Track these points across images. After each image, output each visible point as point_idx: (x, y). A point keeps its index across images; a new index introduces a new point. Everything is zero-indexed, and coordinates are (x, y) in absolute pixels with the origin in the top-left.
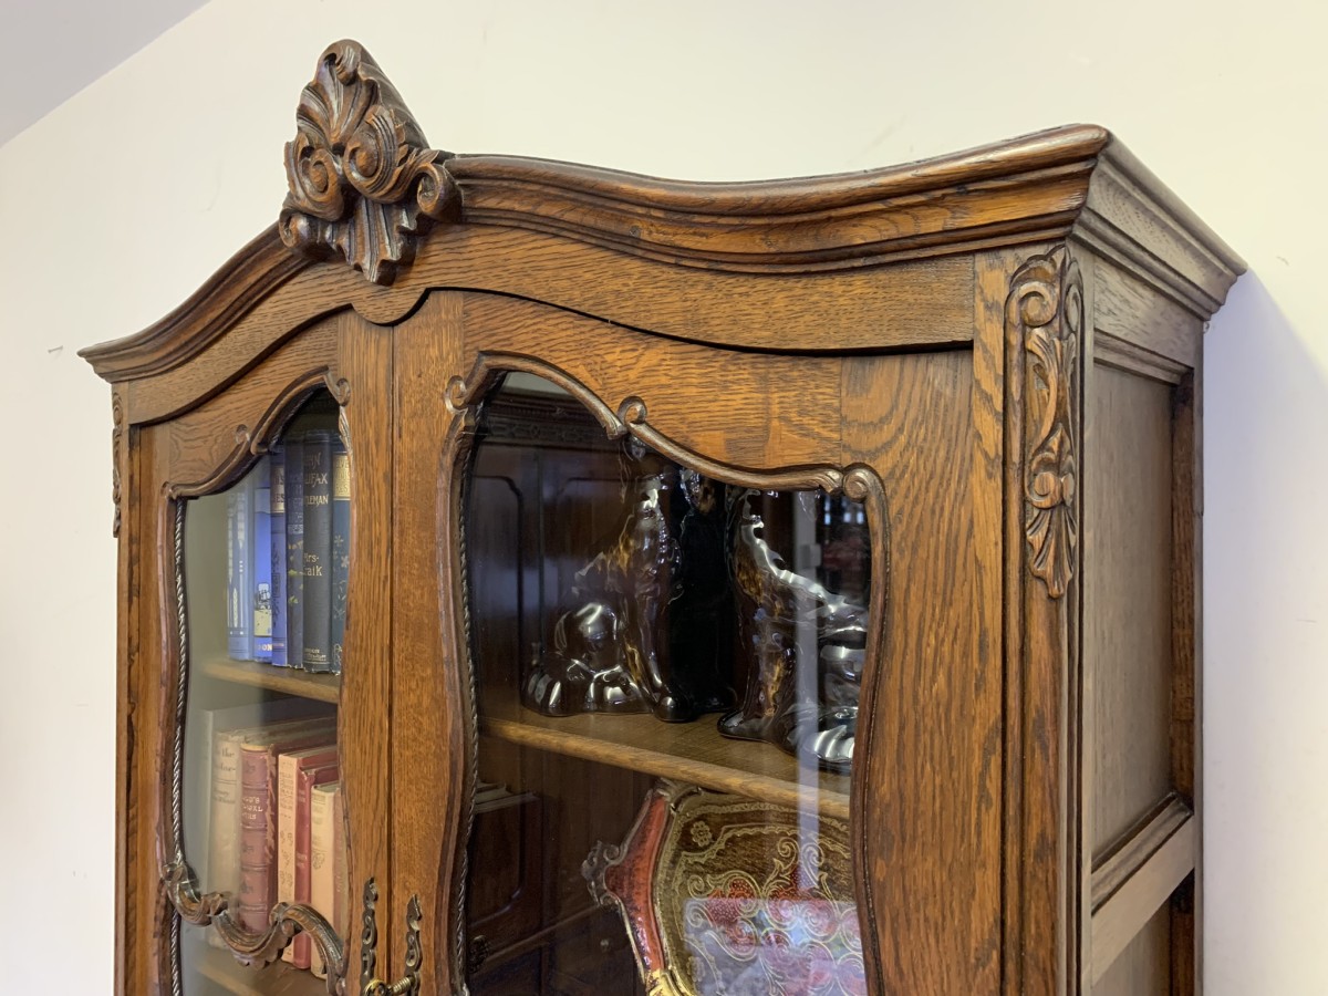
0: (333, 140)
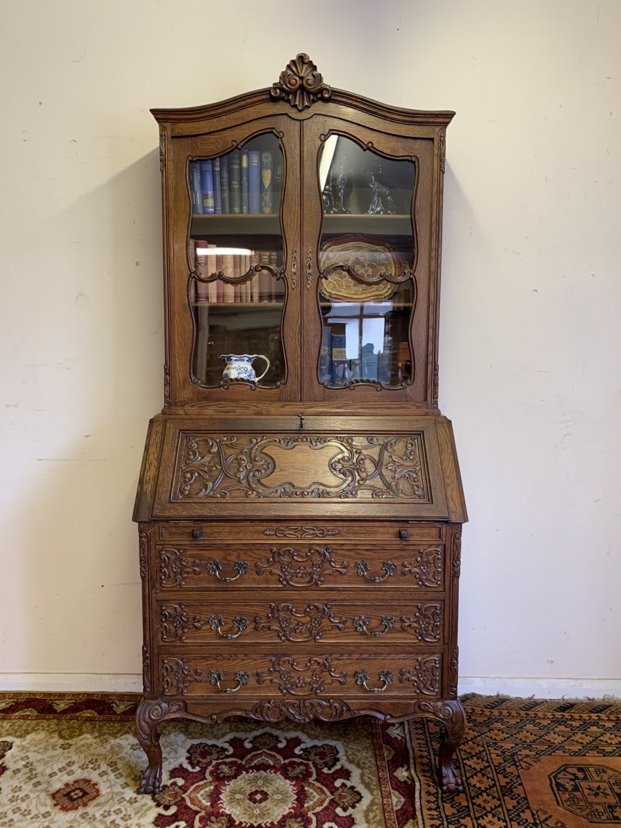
0: (302, 75)
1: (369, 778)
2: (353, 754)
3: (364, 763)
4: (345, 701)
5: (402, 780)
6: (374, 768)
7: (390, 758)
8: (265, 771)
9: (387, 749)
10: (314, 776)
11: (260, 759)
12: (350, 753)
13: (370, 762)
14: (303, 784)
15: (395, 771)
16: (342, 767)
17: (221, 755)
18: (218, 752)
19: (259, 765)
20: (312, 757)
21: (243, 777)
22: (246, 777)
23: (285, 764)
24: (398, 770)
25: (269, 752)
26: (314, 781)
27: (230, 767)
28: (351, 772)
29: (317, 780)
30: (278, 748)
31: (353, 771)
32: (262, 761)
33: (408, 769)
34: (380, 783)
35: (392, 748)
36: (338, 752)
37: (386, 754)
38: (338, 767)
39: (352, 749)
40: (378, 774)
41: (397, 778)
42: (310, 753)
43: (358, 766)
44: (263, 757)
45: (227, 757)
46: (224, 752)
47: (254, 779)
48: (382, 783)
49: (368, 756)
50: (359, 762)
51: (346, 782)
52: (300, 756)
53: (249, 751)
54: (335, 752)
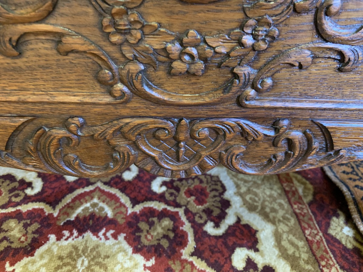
1: (292, 244)
2: (249, 191)
3: (273, 210)
4: (326, 124)
5: (350, 246)
6: (293, 221)
7: (310, 198)
8: (95, 232)
9: (299, 181)
10: (191, 244)
11: (88, 205)
12: (243, 189)
13: (280, 205)
14: (170, 262)
15: (328, 225)
16: (239, 220)
17: (17, 196)
18: (11, 191)
19: (85, 218)
20: (182, 198)
21: (49, 250)
22: (55, 249)
23: (134, 214)
24: (332, 222)
25: (107, 189)
26: (192, 255)
27: (26, 226)
28: (256, 231)
29: (197, 253)
30: (122, 180)
31: (259, 228)
32: (91, 210)
33: (349, 220)
34: (314, 255)
35: (307, 179)
36: (224, 189)
37: (300, 190)
38: (230, 220)
39: (246, 181)
40: (304, 232)
41: (339, 242)
42: (178, 189)
43: (266, 216)
44: (95, 200)
45: (27, 199)
46: (23, 190)
47: (70, 255)
48: (318, 255)
49: (275, 194)
50: (263, 208)
51: (252, 254)
52: (161, 198)
53: (71, 188)
54: (221, 190)
